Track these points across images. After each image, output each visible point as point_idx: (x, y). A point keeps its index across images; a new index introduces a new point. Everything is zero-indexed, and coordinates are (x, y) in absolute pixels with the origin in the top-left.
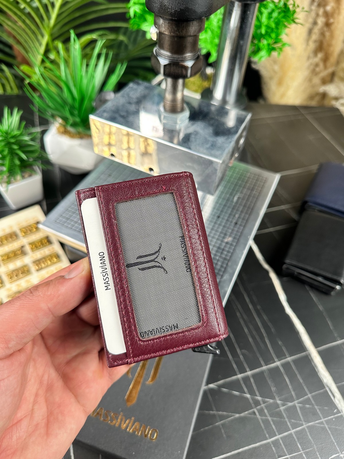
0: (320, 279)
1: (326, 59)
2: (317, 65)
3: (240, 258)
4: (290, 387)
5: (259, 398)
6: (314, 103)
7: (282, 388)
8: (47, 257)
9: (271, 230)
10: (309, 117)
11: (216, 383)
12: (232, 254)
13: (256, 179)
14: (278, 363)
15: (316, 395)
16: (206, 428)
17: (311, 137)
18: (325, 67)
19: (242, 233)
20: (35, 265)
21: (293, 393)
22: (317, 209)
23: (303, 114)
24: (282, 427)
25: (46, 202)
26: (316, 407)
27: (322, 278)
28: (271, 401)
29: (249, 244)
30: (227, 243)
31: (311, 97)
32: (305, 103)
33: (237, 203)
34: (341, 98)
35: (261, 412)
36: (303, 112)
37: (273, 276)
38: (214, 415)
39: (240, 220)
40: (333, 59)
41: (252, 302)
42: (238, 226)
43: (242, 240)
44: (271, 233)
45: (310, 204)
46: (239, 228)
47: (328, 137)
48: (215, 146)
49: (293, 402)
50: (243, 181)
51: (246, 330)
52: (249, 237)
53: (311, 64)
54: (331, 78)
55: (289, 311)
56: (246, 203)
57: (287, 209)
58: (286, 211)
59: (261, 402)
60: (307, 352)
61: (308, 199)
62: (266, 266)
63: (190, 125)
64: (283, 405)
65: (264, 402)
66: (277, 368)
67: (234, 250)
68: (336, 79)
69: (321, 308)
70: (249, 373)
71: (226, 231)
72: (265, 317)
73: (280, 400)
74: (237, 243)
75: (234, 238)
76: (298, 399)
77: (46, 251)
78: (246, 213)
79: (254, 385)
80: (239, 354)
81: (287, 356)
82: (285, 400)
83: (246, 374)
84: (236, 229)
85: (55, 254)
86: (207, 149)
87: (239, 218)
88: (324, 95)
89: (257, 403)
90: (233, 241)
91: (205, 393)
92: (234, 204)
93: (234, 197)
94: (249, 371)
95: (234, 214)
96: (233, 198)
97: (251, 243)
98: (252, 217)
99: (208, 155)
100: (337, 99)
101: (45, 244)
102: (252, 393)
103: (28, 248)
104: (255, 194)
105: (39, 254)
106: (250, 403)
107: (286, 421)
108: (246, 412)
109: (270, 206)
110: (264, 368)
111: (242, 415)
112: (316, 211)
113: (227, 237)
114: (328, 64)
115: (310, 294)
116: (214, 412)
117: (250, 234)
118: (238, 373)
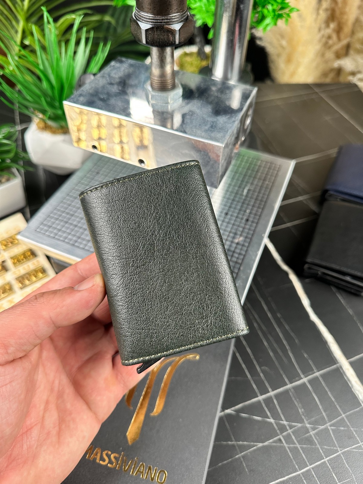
0: (348, 279)
1: (339, 30)
2: (329, 37)
3: (254, 261)
4: (320, 407)
5: (285, 423)
6: (328, 80)
7: (311, 409)
8: (32, 271)
9: (289, 225)
10: (323, 96)
11: (233, 408)
12: (244, 256)
13: (268, 166)
14: (305, 380)
15: (350, 415)
16: (225, 462)
17: (328, 118)
18: (339, 39)
19: (254, 231)
20: (18, 282)
21: (324, 414)
22: (339, 198)
23: (317, 92)
24: (314, 456)
25: (30, 208)
26: (352, 429)
27: (351, 278)
28: (299, 425)
29: (264, 243)
30: (238, 244)
31: (325, 74)
32: (318, 81)
33: (247, 196)
34: (359, 72)
35: (288, 438)
36: (317, 90)
37: (293, 278)
38: (233, 446)
39: (252, 216)
40: (347, 29)
41: (270, 310)
42: (249, 223)
43: (255, 239)
44: (288, 228)
45: (331, 192)
46: (251, 226)
47: (346, 117)
48: (215, 127)
49: (325, 425)
50: (253, 170)
51: (266, 343)
52: (264, 235)
53: (323, 36)
54: (346, 50)
55: (313, 317)
56: (258, 196)
57: (306, 200)
58: (305, 202)
59: (288, 428)
60: (338, 365)
61: (328, 187)
62: (285, 267)
63: (184, 104)
64: (314, 429)
65: (291, 427)
66: (304, 384)
67: (246, 251)
68: (351, 52)
69: (350, 311)
70: (272, 393)
71: (237, 230)
72: (287, 327)
73: (309, 423)
74: (249, 243)
75: (246, 237)
76: (330, 421)
77: (30, 265)
78: (259, 207)
79: (278, 407)
80: (259, 372)
81: (315, 371)
82: (315, 423)
83: (268, 395)
84: (247, 227)
85: (40, 268)
86: (206, 131)
87: (250, 213)
88: (339, 71)
89: (283, 429)
90: (245, 241)
91: (221, 419)
92: (244, 197)
93: (244, 189)
94: (271, 392)
95: (244, 209)
96: (243, 191)
97: (266, 241)
98: (266, 211)
99: (207, 139)
100: (353, 74)
101: (29, 257)
102: (276, 416)
103: (9, 264)
104: (267, 185)
105: (22, 269)
106: (275, 429)
107: (318, 448)
108: (271, 441)
109: (285, 198)
110: (289, 386)
111: (266, 443)
112: (338, 200)
113: (238, 236)
114: (342, 35)
115: (337, 297)
116: (233, 443)
117: (264, 232)
118: (259, 394)
